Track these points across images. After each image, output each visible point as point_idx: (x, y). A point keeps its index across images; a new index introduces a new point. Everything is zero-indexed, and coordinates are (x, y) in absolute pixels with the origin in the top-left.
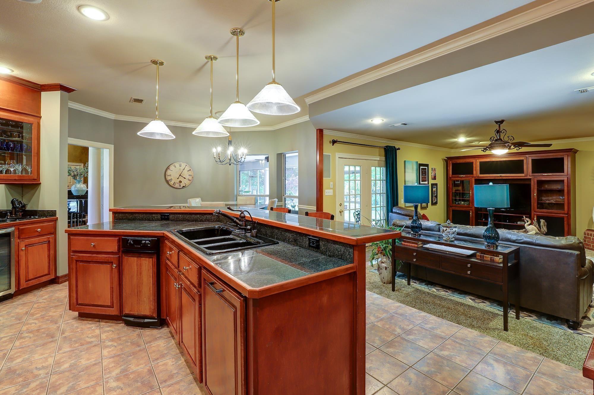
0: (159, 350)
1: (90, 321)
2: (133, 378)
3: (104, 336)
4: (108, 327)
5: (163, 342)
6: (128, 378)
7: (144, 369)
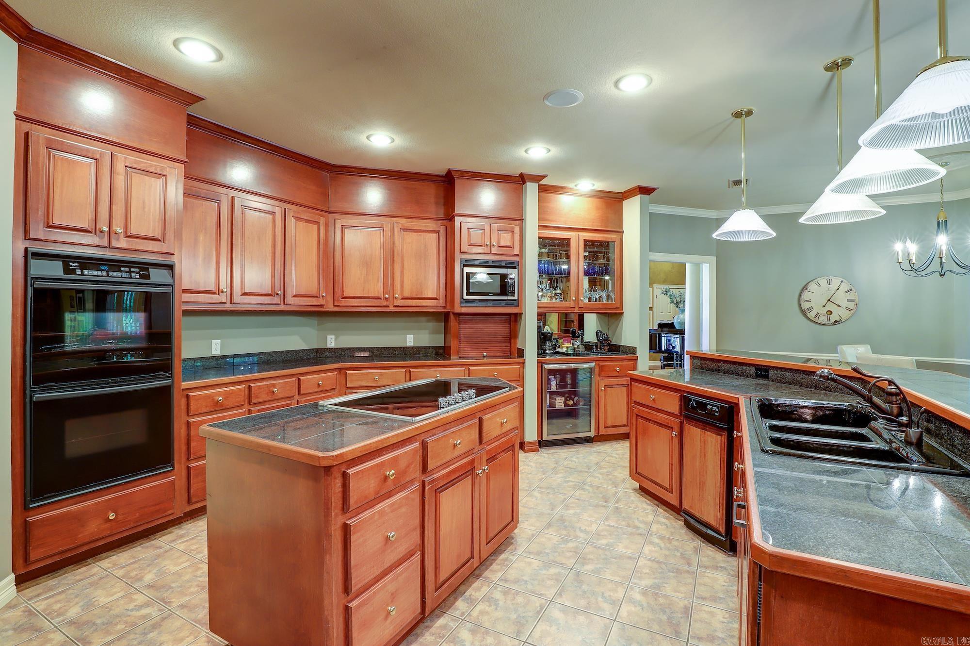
0: (712, 587)
1: (648, 500)
2: (661, 604)
3: (654, 528)
4: (664, 518)
5: (725, 578)
6: (656, 599)
7: (680, 601)
